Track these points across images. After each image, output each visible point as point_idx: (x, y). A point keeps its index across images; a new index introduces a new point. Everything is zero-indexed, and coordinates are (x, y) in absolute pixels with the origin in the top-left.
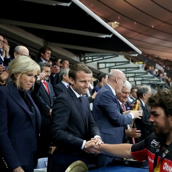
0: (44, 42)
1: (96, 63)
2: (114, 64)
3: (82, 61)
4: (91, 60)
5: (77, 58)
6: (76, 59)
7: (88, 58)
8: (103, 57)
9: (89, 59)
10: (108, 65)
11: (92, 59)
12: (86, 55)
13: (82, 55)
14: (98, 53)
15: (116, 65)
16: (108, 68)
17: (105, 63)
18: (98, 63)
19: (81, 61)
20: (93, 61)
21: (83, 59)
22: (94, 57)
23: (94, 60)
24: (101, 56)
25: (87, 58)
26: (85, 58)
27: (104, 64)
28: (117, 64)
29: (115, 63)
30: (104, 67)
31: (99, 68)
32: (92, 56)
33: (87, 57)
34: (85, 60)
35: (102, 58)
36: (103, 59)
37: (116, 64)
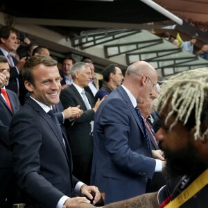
0: (5, 18)
1: (101, 46)
2: (134, 47)
3: (77, 46)
4: (92, 43)
5: (67, 40)
6: (64, 42)
7: (87, 40)
8: (113, 36)
9: (88, 42)
10: (123, 49)
11: (94, 41)
12: (82, 34)
13: (75, 35)
14: (103, 29)
15: (138, 49)
16: (124, 55)
17: (118, 46)
18: (106, 48)
19: (74, 45)
20: (95, 45)
21: (77, 42)
22: (96, 38)
23: (97, 42)
24: (109, 34)
25: (84, 40)
26: (80, 40)
27: (116, 48)
28: (140, 46)
29: (137, 43)
30: (117, 53)
31: (107, 56)
32: (94, 36)
33: (84, 37)
34: (81, 44)
35: (111, 38)
36: (114, 39)
37: (137, 46)
